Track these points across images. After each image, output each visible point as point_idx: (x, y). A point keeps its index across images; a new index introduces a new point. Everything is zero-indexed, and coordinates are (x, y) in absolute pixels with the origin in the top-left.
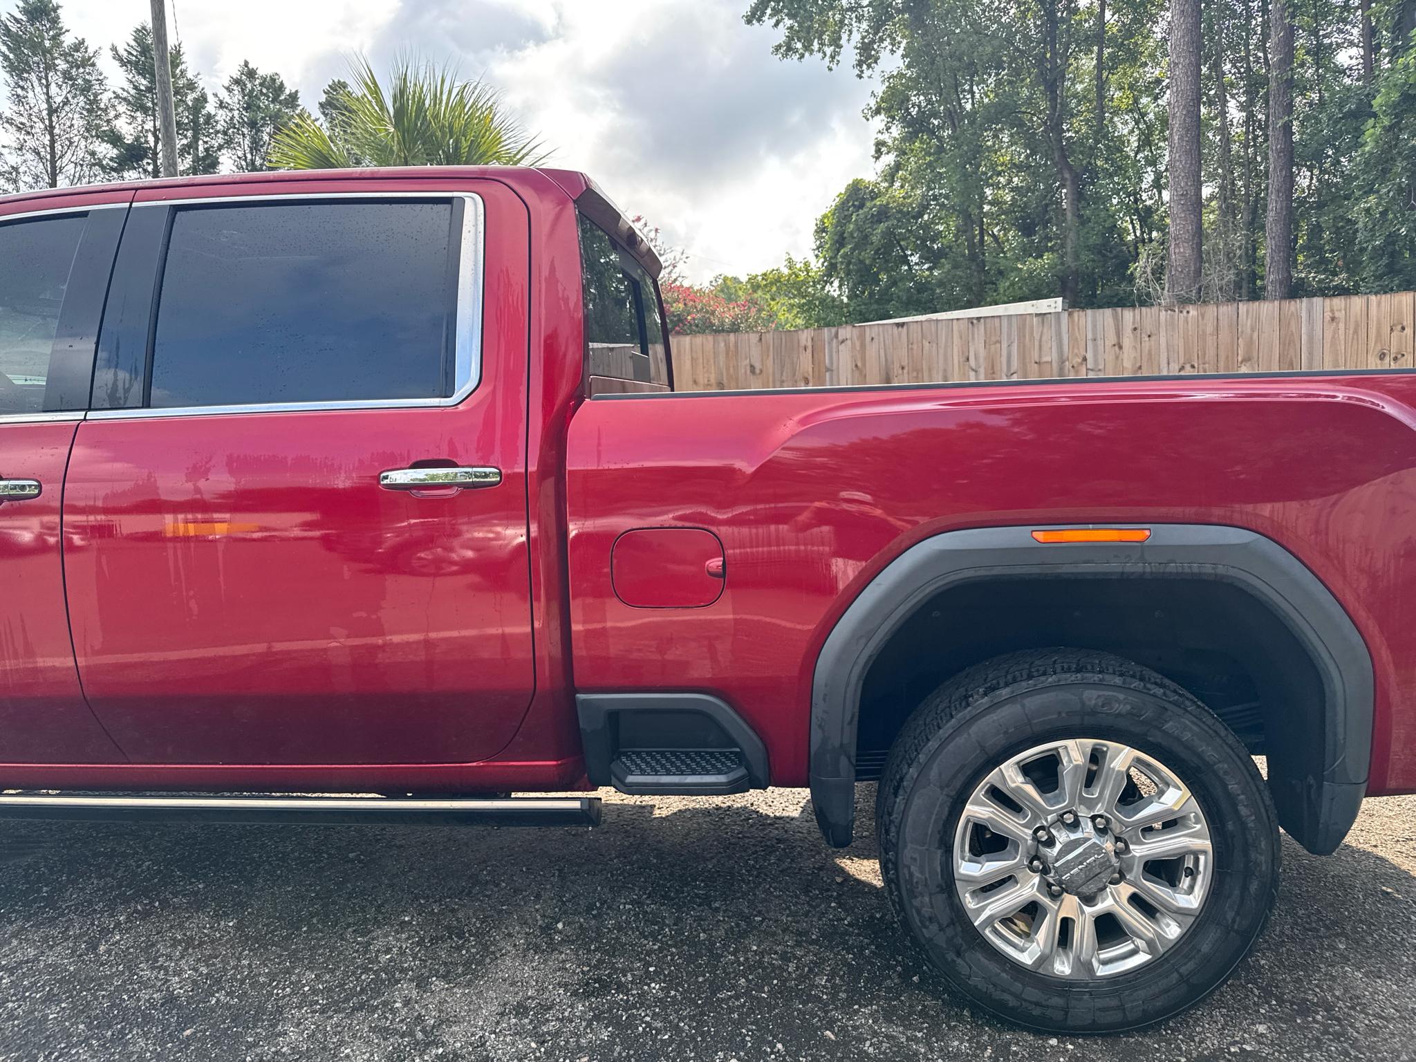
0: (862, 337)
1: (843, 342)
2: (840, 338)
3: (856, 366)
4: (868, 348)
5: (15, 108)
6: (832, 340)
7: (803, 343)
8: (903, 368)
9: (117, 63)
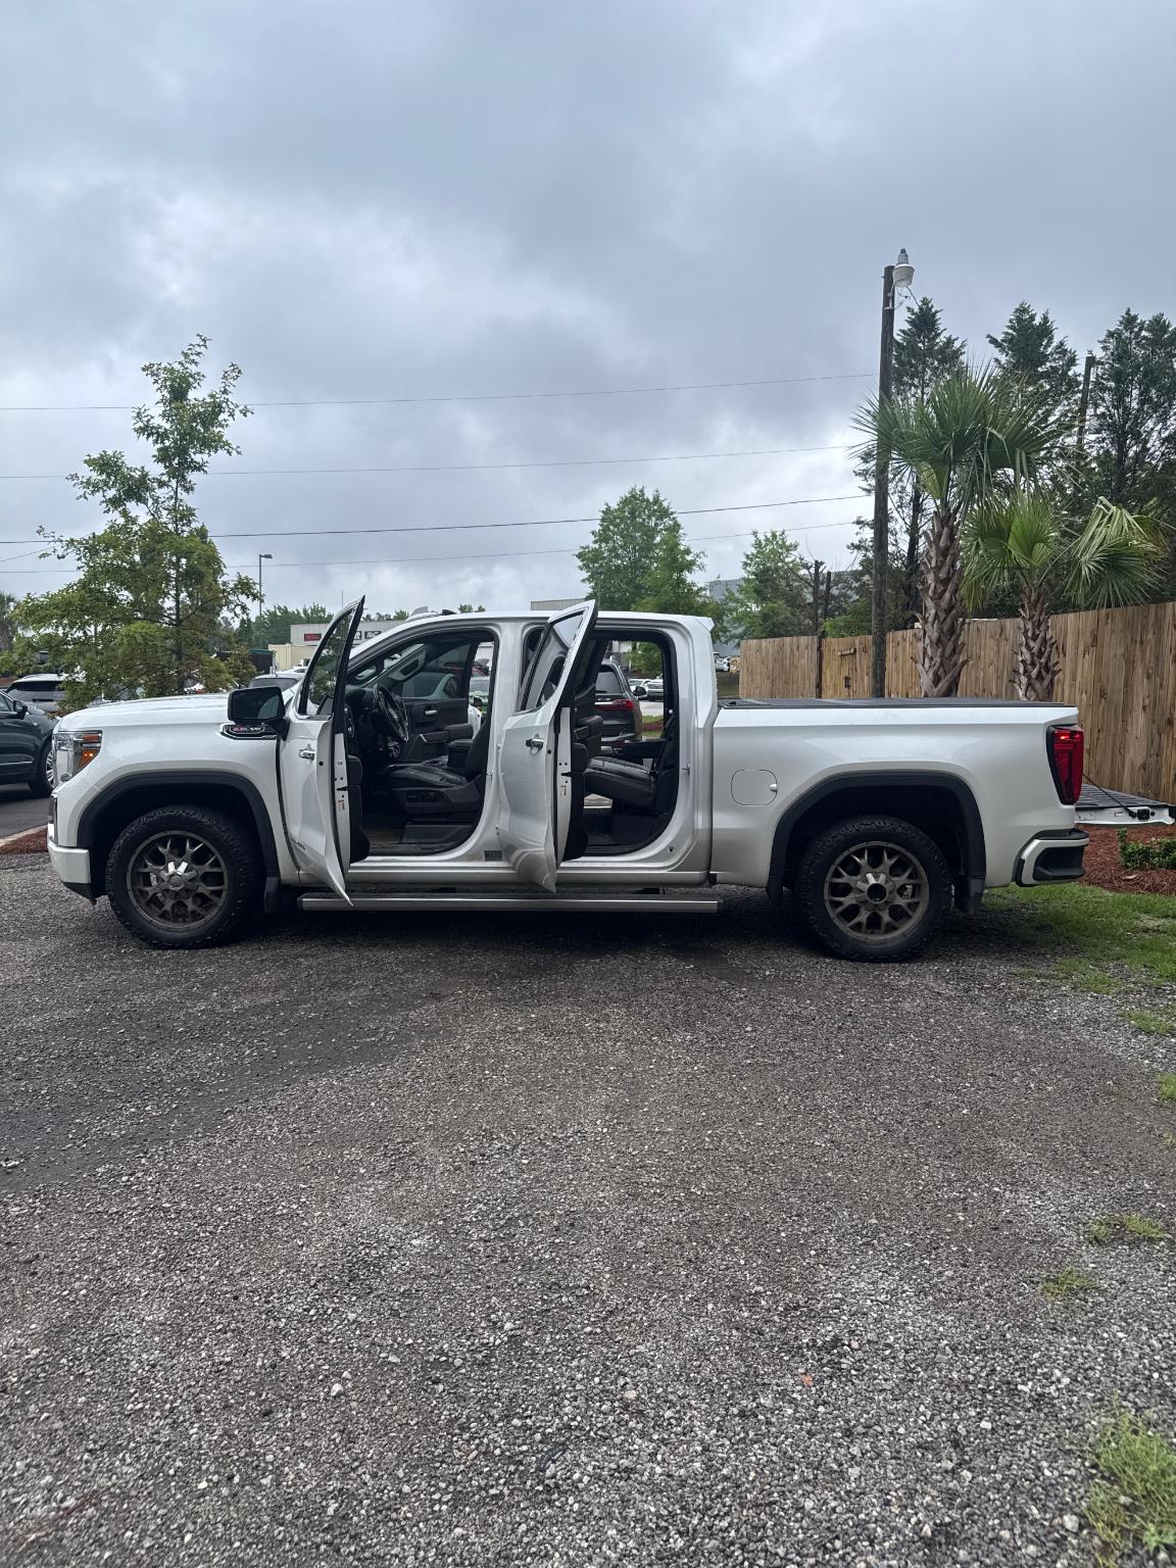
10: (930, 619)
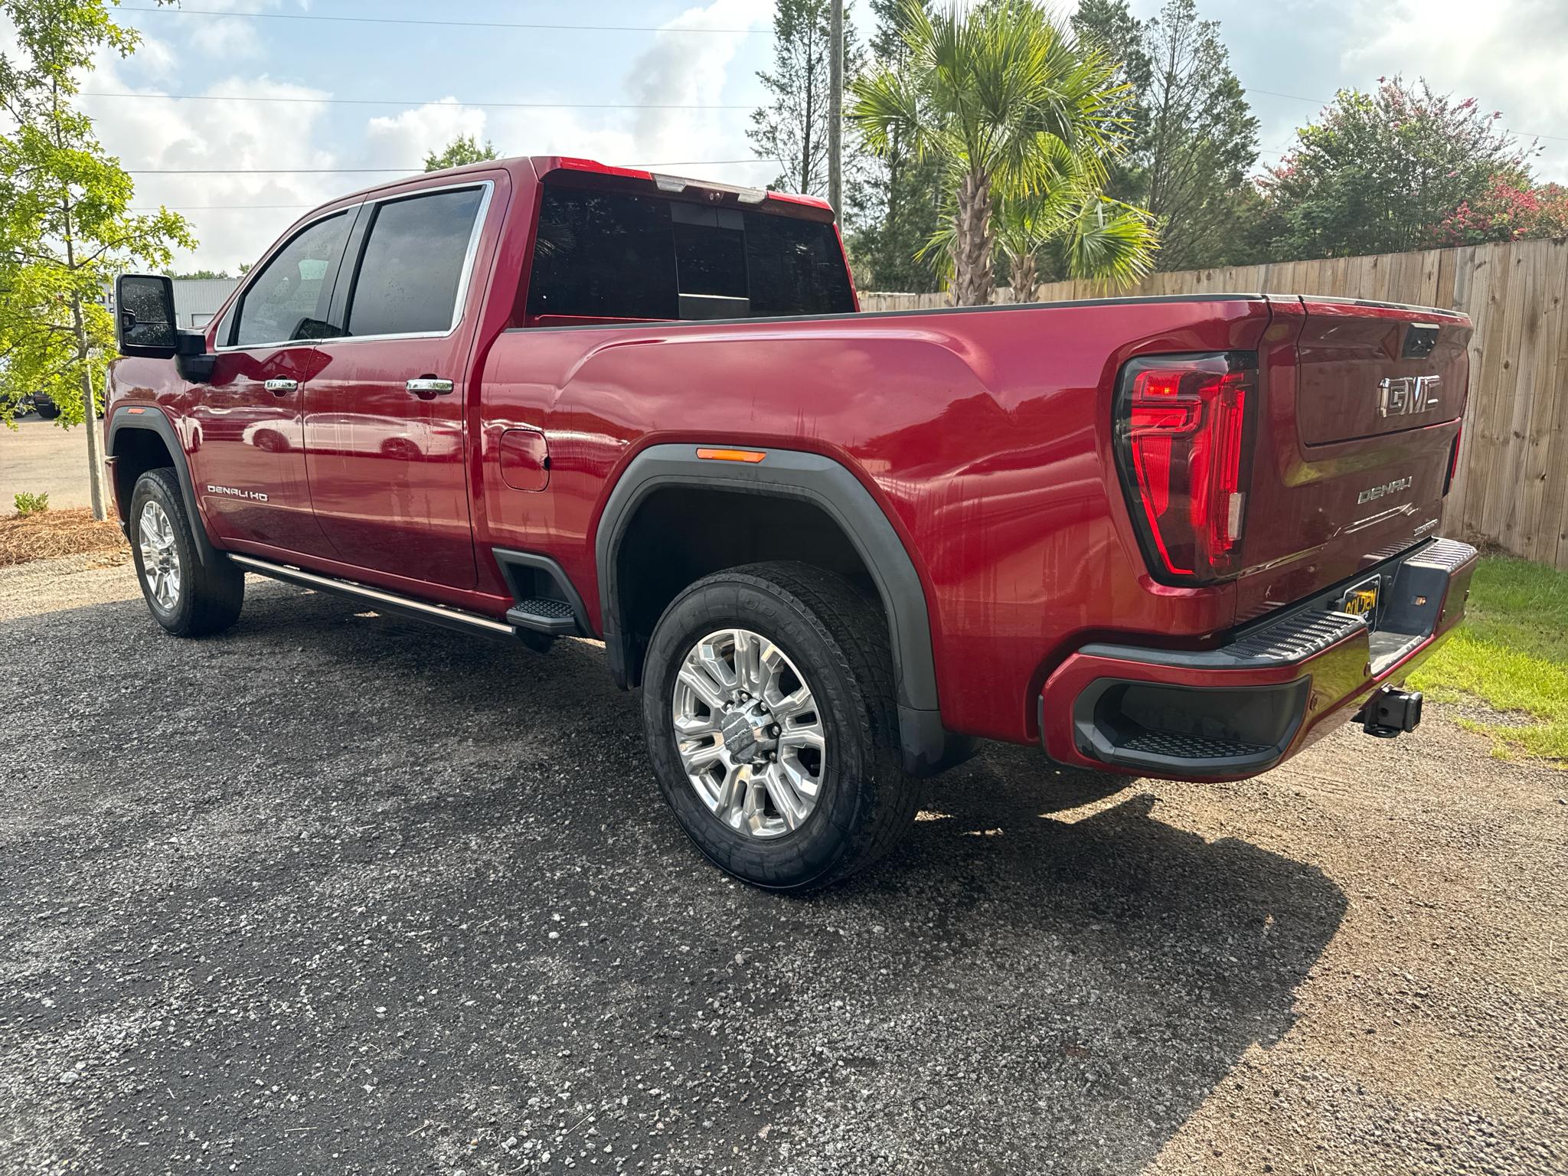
0: (1505, 259)
1: (1480, 266)
2: (1477, 262)
3: (1493, 298)
4: (1512, 273)
5: (780, 70)
6: (1466, 264)
7: (1427, 268)
8: (1556, 301)
9: (873, 11)
10: (965, 284)
